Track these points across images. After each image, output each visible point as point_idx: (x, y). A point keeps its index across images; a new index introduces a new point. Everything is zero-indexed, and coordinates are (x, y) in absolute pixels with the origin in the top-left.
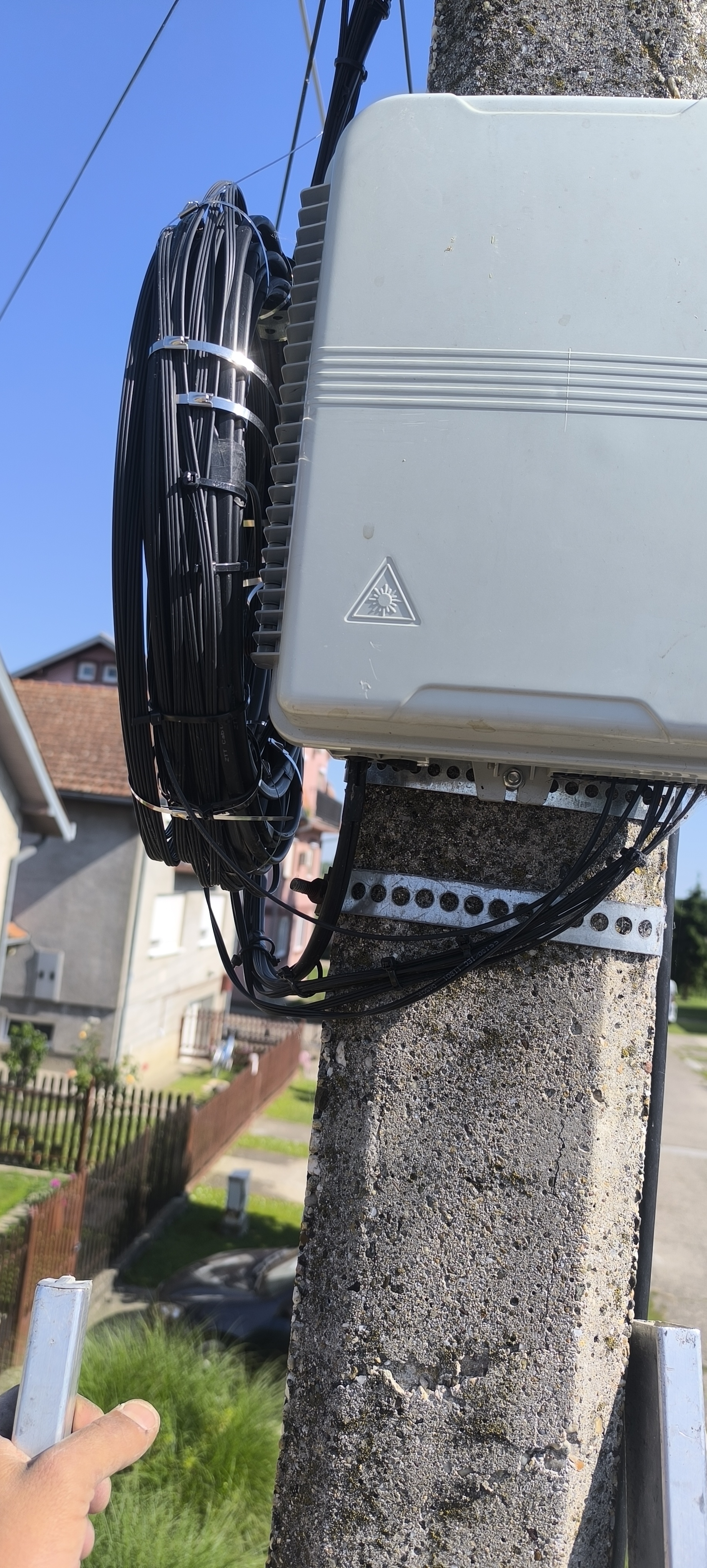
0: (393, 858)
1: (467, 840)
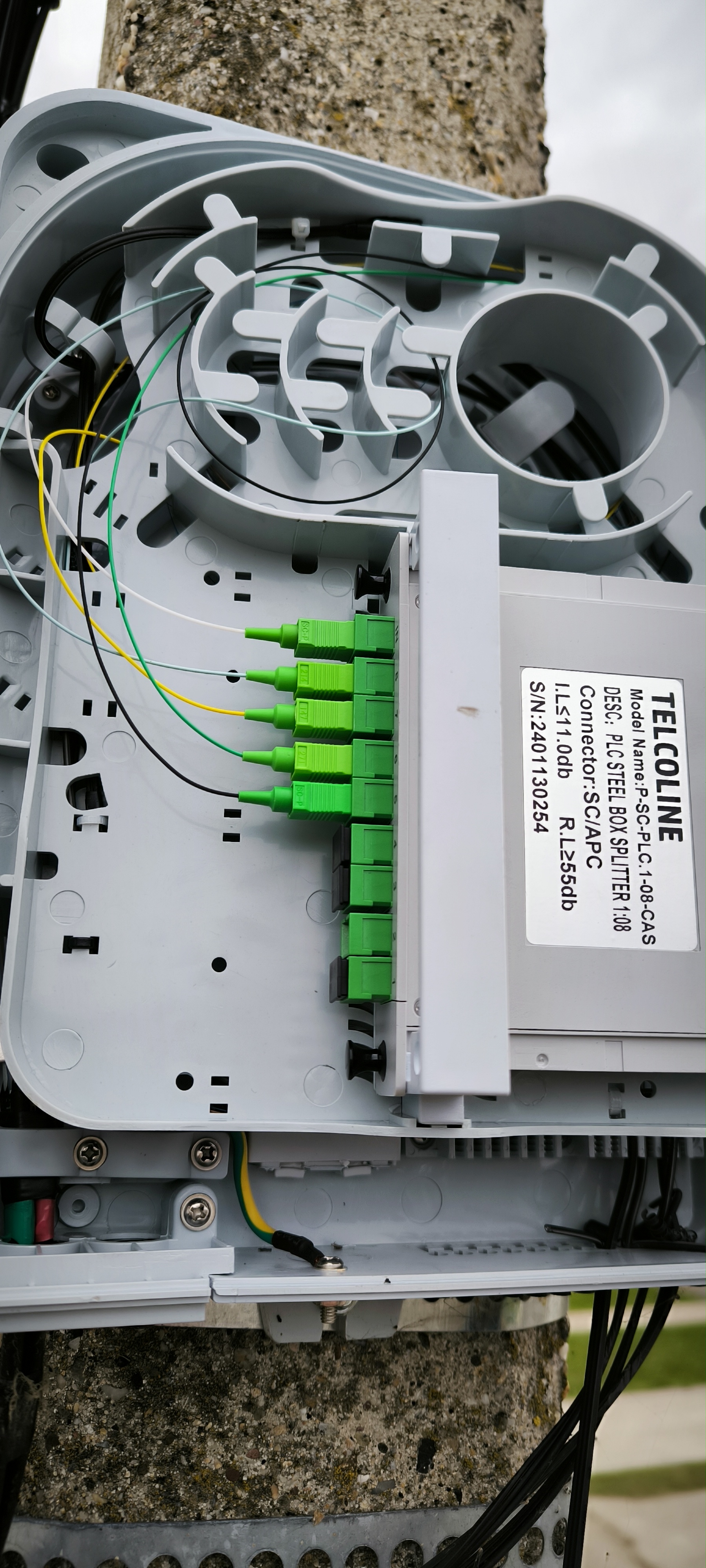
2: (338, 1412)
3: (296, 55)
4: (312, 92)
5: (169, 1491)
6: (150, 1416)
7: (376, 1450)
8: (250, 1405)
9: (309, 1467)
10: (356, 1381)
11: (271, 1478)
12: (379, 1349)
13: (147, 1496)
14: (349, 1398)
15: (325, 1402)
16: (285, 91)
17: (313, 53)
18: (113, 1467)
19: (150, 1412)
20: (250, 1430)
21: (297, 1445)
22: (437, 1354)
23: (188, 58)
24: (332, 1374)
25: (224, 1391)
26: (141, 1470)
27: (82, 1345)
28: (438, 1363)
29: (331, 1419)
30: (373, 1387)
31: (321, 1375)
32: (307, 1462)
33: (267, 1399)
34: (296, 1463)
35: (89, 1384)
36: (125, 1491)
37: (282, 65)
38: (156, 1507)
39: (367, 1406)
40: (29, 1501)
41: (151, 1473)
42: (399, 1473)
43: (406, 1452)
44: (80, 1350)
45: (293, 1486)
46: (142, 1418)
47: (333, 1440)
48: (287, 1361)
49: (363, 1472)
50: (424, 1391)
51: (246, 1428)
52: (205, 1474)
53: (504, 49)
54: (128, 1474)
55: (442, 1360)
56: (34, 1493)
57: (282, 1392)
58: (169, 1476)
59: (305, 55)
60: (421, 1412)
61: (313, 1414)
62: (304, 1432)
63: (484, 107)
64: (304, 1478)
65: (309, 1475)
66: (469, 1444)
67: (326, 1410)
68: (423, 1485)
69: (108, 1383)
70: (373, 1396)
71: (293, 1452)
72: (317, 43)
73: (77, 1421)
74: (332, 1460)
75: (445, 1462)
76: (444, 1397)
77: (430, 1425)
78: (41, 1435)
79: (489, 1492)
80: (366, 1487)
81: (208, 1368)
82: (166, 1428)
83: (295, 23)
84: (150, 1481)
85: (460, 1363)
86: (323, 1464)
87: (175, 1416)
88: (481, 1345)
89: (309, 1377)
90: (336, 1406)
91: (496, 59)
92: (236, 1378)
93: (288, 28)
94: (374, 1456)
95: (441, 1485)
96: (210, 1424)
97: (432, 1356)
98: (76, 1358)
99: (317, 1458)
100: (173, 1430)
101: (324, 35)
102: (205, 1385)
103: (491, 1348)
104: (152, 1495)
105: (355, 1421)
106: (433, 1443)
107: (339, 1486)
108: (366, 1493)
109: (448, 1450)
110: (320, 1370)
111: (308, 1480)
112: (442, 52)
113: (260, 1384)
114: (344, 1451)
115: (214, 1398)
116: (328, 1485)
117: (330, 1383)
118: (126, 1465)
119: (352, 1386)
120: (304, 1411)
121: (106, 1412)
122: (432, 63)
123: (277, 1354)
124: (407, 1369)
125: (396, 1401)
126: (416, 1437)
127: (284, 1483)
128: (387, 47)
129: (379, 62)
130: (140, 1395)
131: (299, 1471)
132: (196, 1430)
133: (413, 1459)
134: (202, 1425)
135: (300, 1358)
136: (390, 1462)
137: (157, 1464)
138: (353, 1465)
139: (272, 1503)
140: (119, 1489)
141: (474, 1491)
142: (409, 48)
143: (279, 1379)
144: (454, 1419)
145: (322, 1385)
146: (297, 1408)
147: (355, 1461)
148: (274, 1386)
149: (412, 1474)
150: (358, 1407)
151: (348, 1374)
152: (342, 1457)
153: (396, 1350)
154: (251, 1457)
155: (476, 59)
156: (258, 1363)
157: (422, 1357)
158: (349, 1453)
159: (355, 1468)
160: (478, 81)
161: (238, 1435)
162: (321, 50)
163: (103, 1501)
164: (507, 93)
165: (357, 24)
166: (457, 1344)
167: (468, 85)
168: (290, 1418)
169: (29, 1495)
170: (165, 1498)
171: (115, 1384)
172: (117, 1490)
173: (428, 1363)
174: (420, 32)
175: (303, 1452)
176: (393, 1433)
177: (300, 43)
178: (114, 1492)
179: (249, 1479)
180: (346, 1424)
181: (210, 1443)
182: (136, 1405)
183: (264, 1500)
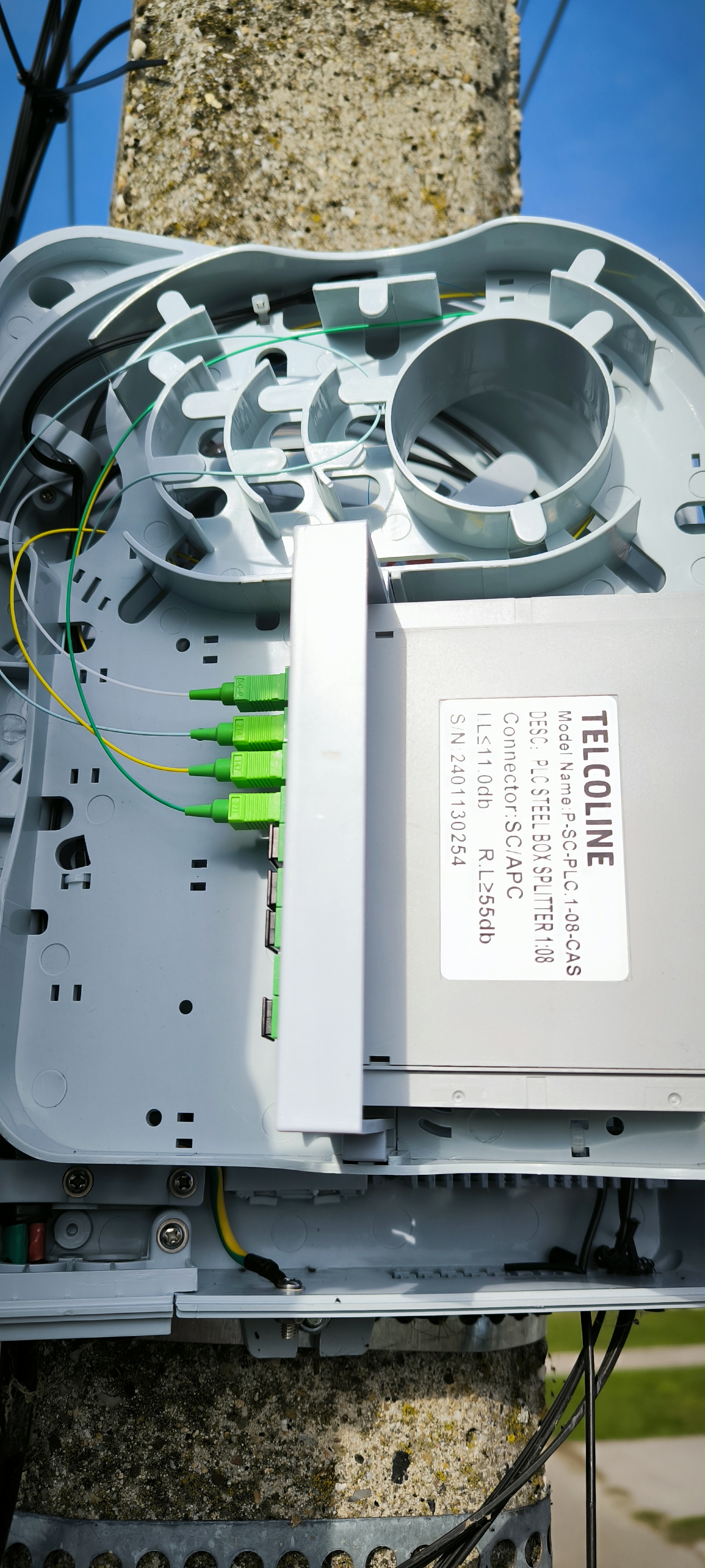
0: (88, 1487)
1: (227, 1429)
2: (317, 1423)
3: (276, 165)
4: (292, 197)
5: (159, 1493)
6: (141, 1423)
7: (353, 1461)
8: (234, 1415)
9: (290, 1474)
10: (334, 1395)
11: (254, 1484)
12: (356, 1367)
13: (139, 1497)
14: (326, 1411)
15: (305, 1414)
16: (266, 199)
17: (292, 161)
18: (108, 1469)
19: (141, 1419)
20: (234, 1439)
21: (277, 1453)
22: (411, 1372)
23: (178, 176)
24: (311, 1388)
25: (210, 1402)
26: (133, 1472)
27: (81, 1356)
28: (412, 1380)
29: (311, 1430)
30: (350, 1402)
31: (300, 1389)
32: (288, 1469)
33: (250, 1410)
34: (277, 1470)
35: (87, 1392)
36: (118, 1491)
37: (264, 175)
38: (147, 1506)
39: (345, 1419)
40: (35, 1498)
41: (143, 1476)
42: (375, 1483)
43: (381, 1463)
44: (80, 1361)
45: (274, 1492)
46: (135, 1424)
47: (313, 1450)
48: (269, 1375)
49: (340, 1480)
50: (399, 1406)
51: (230, 1436)
52: (192, 1477)
53: (476, 139)
54: (122, 1476)
55: (416, 1378)
56: (39, 1491)
57: (264, 1404)
58: (159, 1478)
59: (285, 164)
60: (395, 1427)
61: (294, 1425)
62: (285, 1442)
63: (456, 196)
64: (284, 1484)
65: (289, 1482)
66: (442, 1458)
67: (305, 1422)
68: (397, 1495)
69: (104, 1391)
70: (350, 1409)
71: (274, 1460)
72: (297, 152)
73: (76, 1427)
74: (311, 1469)
75: (419, 1475)
76: (418, 1412)
77: (404, 1439)
78: (45, 1438)
79: (461, 1504)
80: (343, 1495)
81: (195, 1380)
82: (157, 1434)
83: (276, 135)
84: (141, 1482)
85: (433, 1381)
86: (303, 1472)
87: (164, 1424)
88: (453, 1364)
89: (290, 1390)
90: (315, 1418)
91: (468, 151)
92: (221, 1390)
93: (269, 141)
94: (351, 1466)
95: (415, 1496)
96: (198, 1431)
97: (406, 1374)
98: (76, 1368)
99: (297, 1467)
100: (163, 1436)
101: (303, 144)
102: (192, 1396)
103: (463, 1367)
104: (143, 1496)
105: (333, 1433)
106: (406, 1456)
107: (318, 1493)
108: (343, 1500)
109: (422, 1463)
110: (300, 1384)
111: (289, 1487)
112: (414, 148)
113: (244, 1395)
114: (322, 1460)
115: (201, 1408)
116: (307, 1492)
117: (309, 1396)
118: (119, 1467)
119: (330, 1399)
120: (285, 1422)
121: (102, 1418)
122: (406, 159)
123: (259, 1368)
124: (383, 1385)
125: (372, 1415)
126: (392, 1450)
127: (266, 1489)
128: (362, 149)
129: (355, 164)
130: (132, 1403)
131: (280, 1478)
132: (183, 1436)
133: (388, 1470)
134: (189, 1433)
135: (281, 1372)
136: (366, 1473)
137: (148, 1468)
138: (331, 1474)
139: (254, 1507)
140: (113, 1489)
141: (446, 1503)
142: (384, 147)
143: (261, 1391)
144: (428, 1433)
145: (302, 1398)
146: (278, 1418)
147: (333, 1470)
148: (257, 1398)
149: (388, 1484)
150: (336, 1420)
151: (326, 1389)
152: (321, 1466)
153: (372, 1367)
154: (235, 1464)
155: (447, 152)
156: (241, 1376)
157: (396, 1374)
158: (327, 1463)
159: (333, 1476)
160: (451, 172)
161: (223, 1443)
162: (300, 158)
163: (98, 1500)
164: (479, 182)
165: (334, 130)
166: (431, 1362)
167: (440, 177)
168: (272, 1429)
169: (36, 1493)
170: (155, 1498)
171: (110, 1393)
172: (111, 1489)
173: (402, 1380)
174: (394, 132)
175: (284, 1460)
176: (368, 1445)
177: (280, 154)
178: (108, 1491)
179: (233, 1484)
180: (324, 1435)
181: (197, 1450)
182: (129, 1412)
183: (247, 1504)
